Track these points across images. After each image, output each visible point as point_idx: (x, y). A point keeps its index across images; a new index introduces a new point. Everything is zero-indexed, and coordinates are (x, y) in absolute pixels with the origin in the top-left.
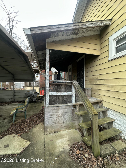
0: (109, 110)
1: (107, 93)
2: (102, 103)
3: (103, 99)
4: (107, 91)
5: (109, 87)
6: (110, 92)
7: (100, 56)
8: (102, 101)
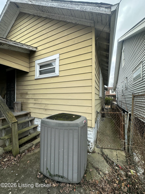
0: (35, 118)
1: (34, 105)
2: (30, 114)
3: (31, 110)
4: (34, 104)
5: (35, 100)
6: (36, 104)
7: (29, 73)
8: (30, 112)
